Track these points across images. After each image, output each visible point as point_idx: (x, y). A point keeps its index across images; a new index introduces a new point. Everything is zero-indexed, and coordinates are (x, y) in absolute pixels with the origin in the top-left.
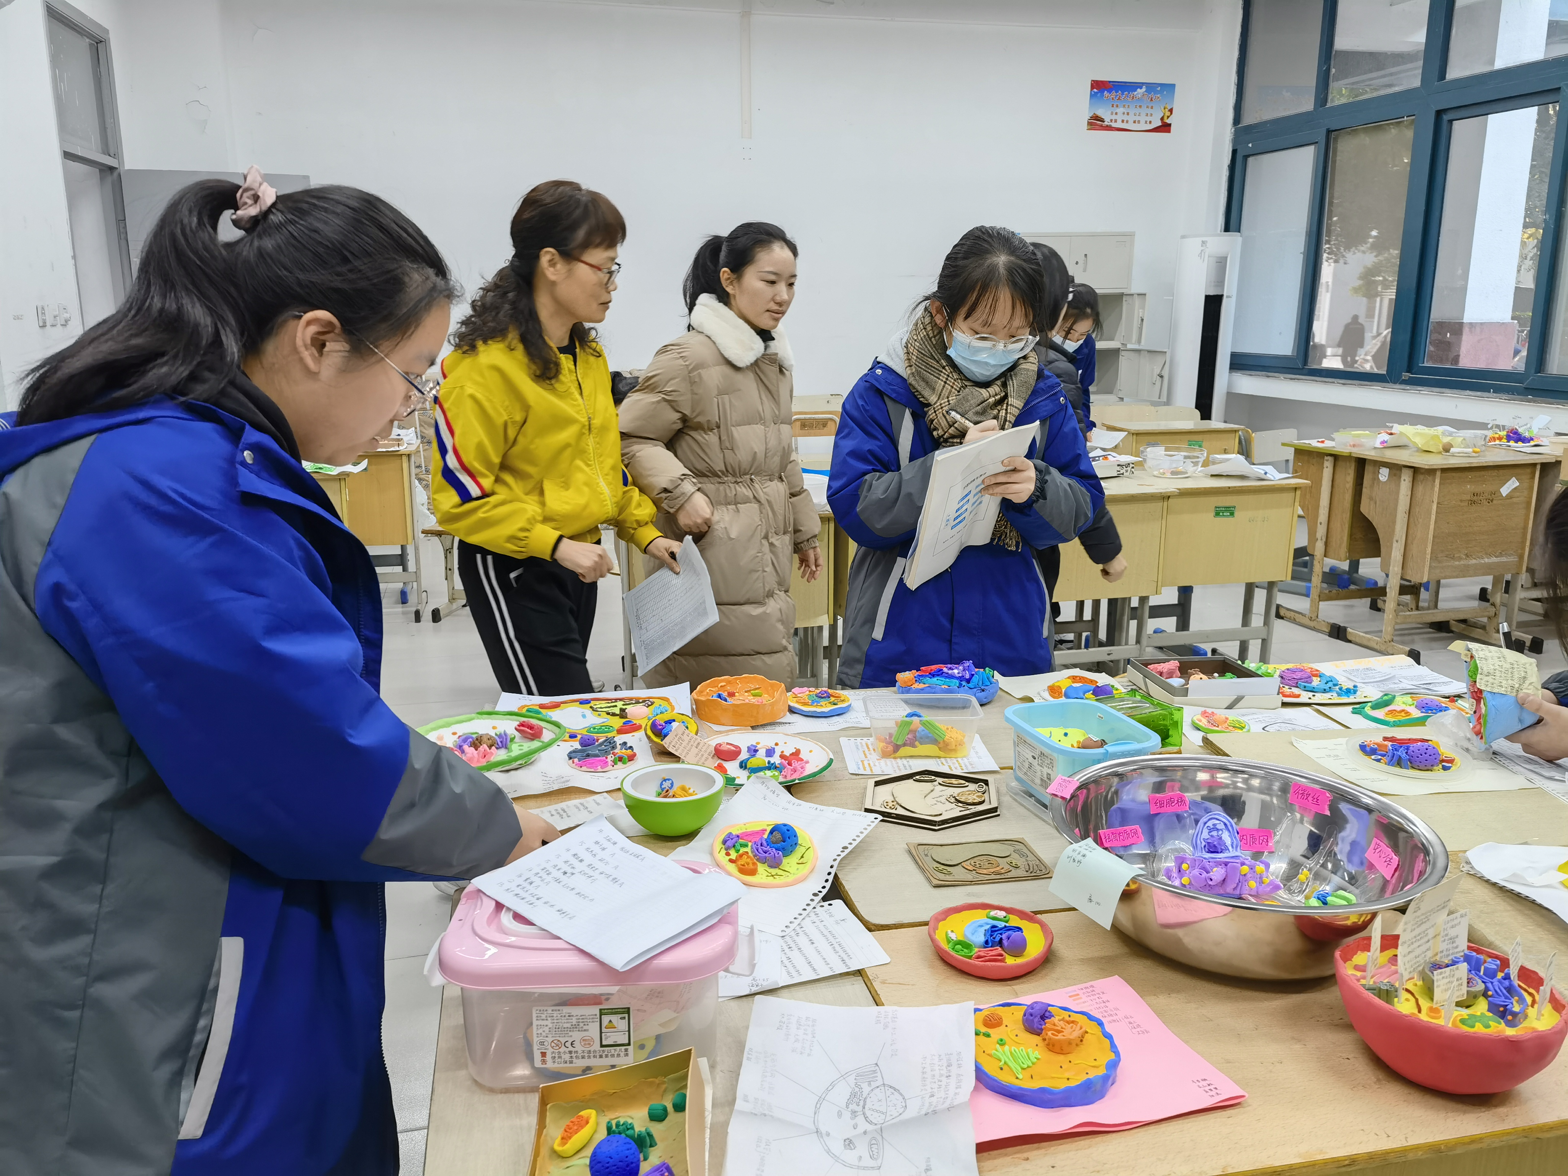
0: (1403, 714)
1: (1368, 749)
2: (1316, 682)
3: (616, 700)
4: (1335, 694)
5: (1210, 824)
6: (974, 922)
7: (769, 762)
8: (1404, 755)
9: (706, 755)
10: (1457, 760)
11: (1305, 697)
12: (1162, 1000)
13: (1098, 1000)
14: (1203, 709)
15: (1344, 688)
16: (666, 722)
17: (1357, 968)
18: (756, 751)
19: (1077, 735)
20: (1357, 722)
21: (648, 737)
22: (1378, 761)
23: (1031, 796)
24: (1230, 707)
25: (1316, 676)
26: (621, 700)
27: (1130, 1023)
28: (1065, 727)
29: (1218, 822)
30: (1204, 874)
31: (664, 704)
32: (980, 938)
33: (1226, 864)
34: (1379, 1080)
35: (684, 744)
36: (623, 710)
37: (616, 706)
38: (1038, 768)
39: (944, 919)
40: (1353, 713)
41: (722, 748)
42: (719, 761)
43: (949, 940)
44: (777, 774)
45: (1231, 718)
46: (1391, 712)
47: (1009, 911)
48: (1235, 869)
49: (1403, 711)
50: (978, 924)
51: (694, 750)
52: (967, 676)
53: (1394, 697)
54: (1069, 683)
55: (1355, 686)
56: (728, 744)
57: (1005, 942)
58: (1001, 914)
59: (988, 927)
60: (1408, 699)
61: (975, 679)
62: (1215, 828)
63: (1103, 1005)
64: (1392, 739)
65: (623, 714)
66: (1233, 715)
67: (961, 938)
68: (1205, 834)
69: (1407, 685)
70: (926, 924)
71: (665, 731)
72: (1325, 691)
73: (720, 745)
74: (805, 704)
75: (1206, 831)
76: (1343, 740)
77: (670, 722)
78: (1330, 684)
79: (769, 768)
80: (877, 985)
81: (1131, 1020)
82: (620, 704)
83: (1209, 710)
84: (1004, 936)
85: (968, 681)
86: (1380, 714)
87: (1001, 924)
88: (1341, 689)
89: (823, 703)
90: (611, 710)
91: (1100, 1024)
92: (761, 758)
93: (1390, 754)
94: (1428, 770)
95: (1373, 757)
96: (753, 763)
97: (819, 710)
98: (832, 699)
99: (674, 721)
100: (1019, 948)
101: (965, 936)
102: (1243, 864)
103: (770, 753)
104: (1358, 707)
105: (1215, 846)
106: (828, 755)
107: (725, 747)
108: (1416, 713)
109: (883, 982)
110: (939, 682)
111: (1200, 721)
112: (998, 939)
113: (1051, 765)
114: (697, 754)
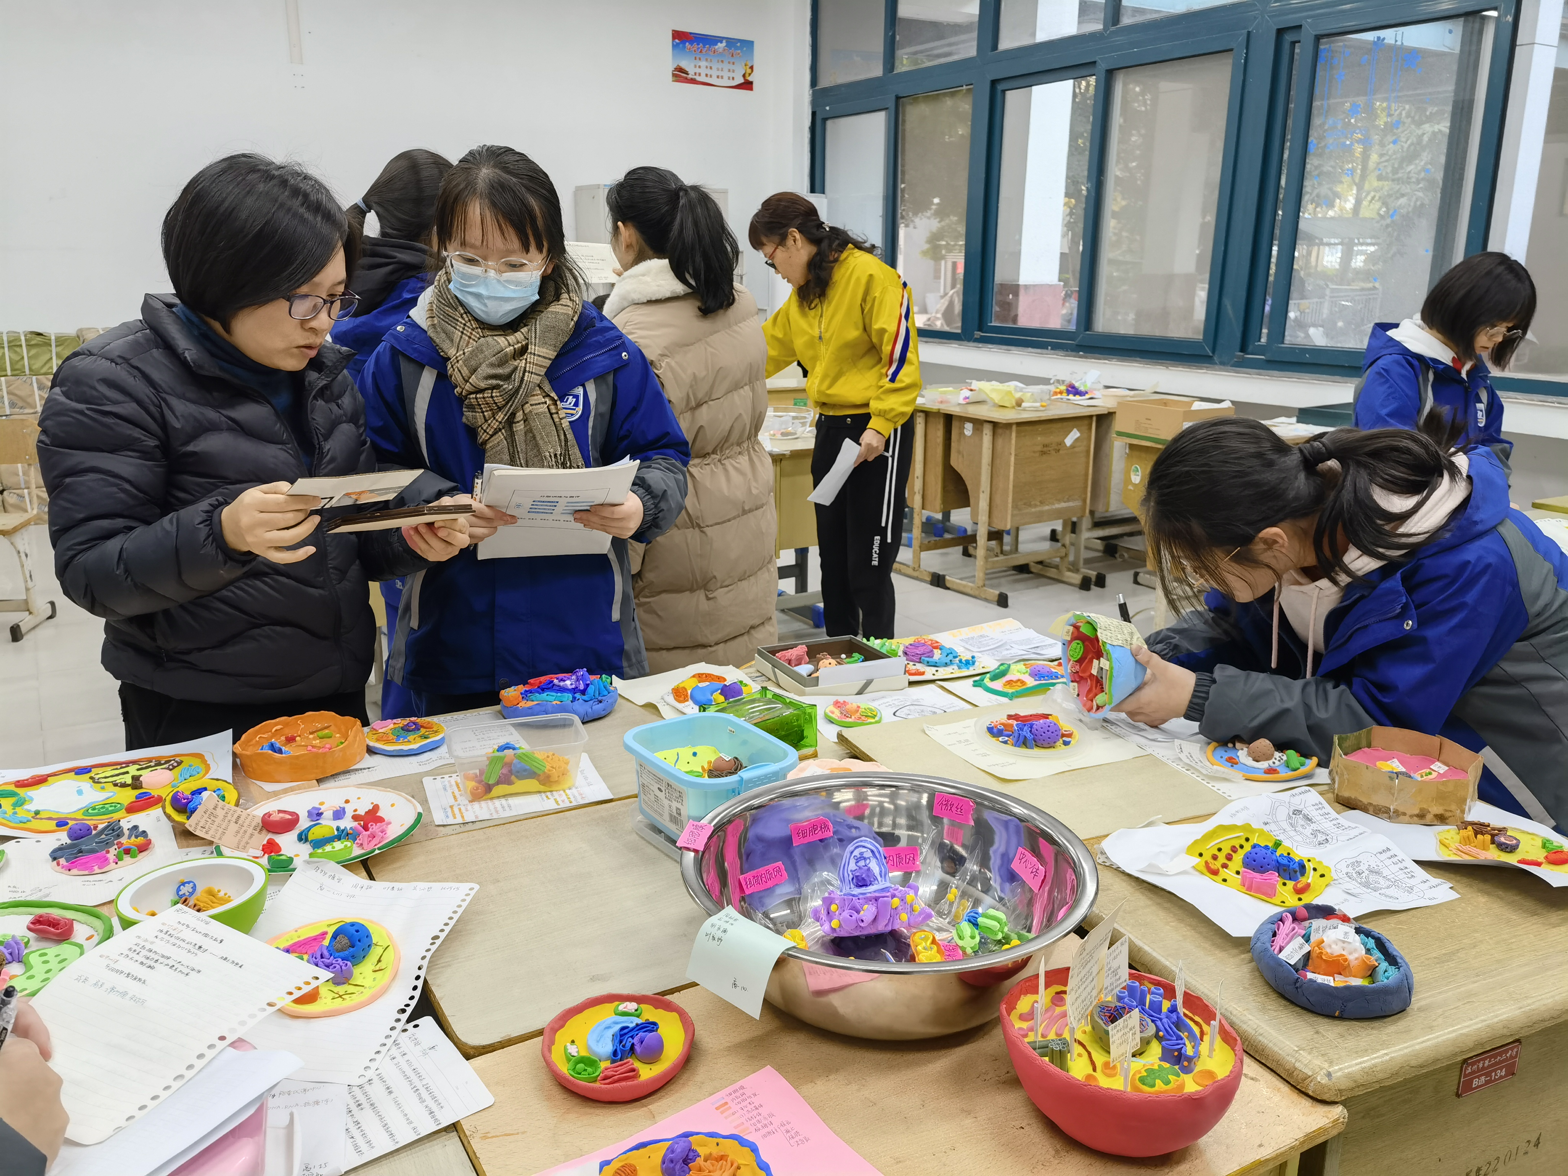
0: (1019, 684)
1: (995, 730)
2: (937, 654)
3: (128, 763)
4: (956, 667)
5: (856, 853)
6: (599, 1025)
7: (338, 829)
8: (1028, 735)
9: (250, 831)
10: (1076, 733)
11: (929, 673)
12: (821, 1087)
13: (749, 1107)
14: (835, 698)
15: (963, 660)
16: (193, 793)
17: (1022, 1017)
18: (320, 815)
19: (708, 755)
20: (979, 696)
21: (169, 817)
22: (1005, 742)
23: (659, 831)
24: (860, 693)
25: (936, 648)
26: (134, 762)
27: (788, 1132)
28: (693, 746)
29: (864, 850)
30: (855, 915)
31: (196, 762)
32: (606, 1047)
33: (876, 899)
34: (1057, 1151)
35: (218, 821)
36: (136, 778)
37: (127, 773)
38: (666, 802)
39: (562, 1026)
40: (974, 686)
41: (272, 818)
42: (270, 836)
43: (569, 1057)
44: (349, 844)
45: (863, 706)
46: (1010, 682)
47: (639, 999)
48: (887, 904)
49: (1019, 680)
50: (604, 1026)
51: (233, 827)
52: (582, 687)
53: (1009, 666)
54: (694, 683)
55: (973, 657)
56: (280, 811)
57: (638, 1048)
58: (631, 1006)
59: (617, 1027)
60: (1021, 666)
61: (591, 689)
62: (862, 857)
63: (756, 1112)
64: (1015, 717)
65: (136, 783)
66: (864, 702)
67: (584, 1053)
68: (852, 866)
69: (1018, 651)
70: (540, 1033)
71: (191, 805)
72: (946, 665)
73: (269, 815)
74: (388, 742)
75: (853, 862)
76: (971, 722)
77: (199, 791)
78: (950, 657)
79: (339, 838)
80: (476, 1145)
81: (788, 1127)
82: (133, 770)
83: (841, 699)
84: (636, 1040)
85: (583, 692)
86: (998, 685)
87: (632, 1022)
88: (960, 661)
89: (411, 737)
90: (120, 779)
91: (754, 1149)
92: (328, 825)
93: (1016, 735)
94: (1050, 747)
95: (1000, 739)
96: (316, 833)
97: (406, 747)
98: (423, 731)
99: (205, 789)
100: (654, 1053)
101: (589, 1048)
102: (893, 896)
103: (339, 814)
104: (978, 679)
105: (863, 879)
106: (415, 808)
107: (276, 817)
108: (1031, 682)
109: (485, 1137)
110: (549, 698)
111: (833, 712)
112: (628, 1045)
113: (680, 797)
114: (238, 832)
